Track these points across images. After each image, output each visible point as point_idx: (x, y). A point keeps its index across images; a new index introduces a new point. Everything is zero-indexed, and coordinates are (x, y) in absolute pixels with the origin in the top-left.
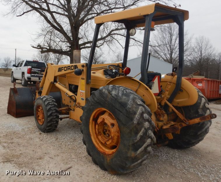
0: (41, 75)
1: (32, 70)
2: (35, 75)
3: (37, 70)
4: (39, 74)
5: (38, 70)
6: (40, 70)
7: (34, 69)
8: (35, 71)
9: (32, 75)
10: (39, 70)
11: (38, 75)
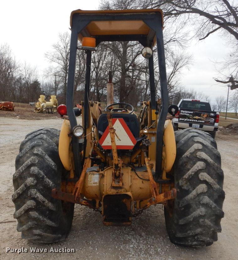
0: (193, 121)
1: (181, 113)
2: (185, 120)
3: (187, 113)
4: (191, 119)
5: (190, 112)
6: (192, 112)
7: (183, 112)
8: (185, 114)
9: (180, 119)
10: (190, 114)
11: (188, 120)
